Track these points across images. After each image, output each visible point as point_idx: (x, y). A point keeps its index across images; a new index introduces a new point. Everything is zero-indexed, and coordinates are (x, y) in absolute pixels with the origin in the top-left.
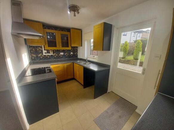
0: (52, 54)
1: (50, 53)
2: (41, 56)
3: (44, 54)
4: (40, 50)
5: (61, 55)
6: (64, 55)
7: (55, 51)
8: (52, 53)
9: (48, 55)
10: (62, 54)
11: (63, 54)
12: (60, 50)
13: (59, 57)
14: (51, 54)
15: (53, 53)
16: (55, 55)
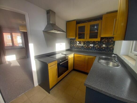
0: (83, 45)
1: (81, 44)
2: (76, 46)
3: (77, 45)
4: (75, 41)
5: (90, 46)
7: (85, 42)
8: (83, 44)
9: (80, 46)
11: (93, 46)
12: (90, 41)
13: (88, 48)
16: (85, 46)
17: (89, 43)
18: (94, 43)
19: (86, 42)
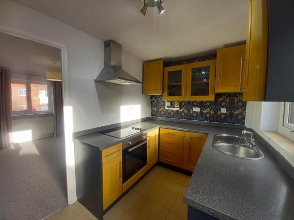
0: (178, 109)
1: (174, 107)
2: (163, 111)
3: (166, 108)
4: (162, 101)
5: (195, 112)
6: (201, 112)
7: (183, 104)
8: (178, 107)
9: (172, 111)
10: (197, 109)
11: (199, 111)
12: (193, 102)
13: (190, 116)
14: (176, 108)
15: (180, 108)
16: (183, 112)
17: (191, 104)
18: (201, 104)
19: (185, 102)
